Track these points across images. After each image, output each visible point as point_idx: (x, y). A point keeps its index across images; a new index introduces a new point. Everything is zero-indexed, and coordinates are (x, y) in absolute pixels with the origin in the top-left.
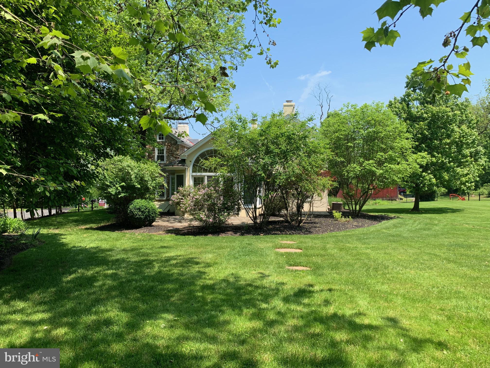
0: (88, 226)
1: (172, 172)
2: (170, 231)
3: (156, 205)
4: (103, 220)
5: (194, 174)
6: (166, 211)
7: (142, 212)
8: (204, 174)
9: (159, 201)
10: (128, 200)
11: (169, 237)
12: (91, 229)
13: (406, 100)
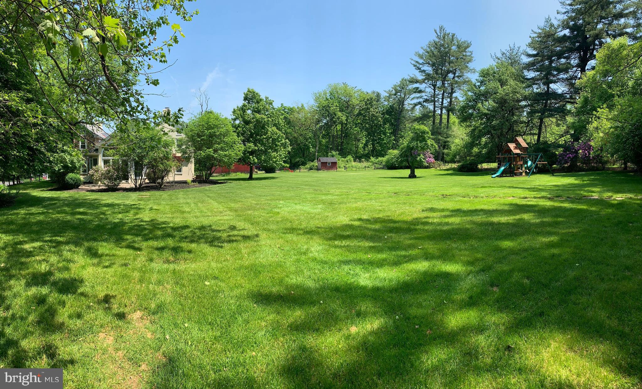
0: (42, 189)
1: (91, 157)
2: (88, 191)
3: (82, 178)
4: (49, 186)
5: (104, 158)
6: (88, 181)
7: (73, 180)
8: (109, 158)
9: (83, 175)
10: (65, 174)
11: (87, 193)
12: (44, 190)
13: (243, 109)
